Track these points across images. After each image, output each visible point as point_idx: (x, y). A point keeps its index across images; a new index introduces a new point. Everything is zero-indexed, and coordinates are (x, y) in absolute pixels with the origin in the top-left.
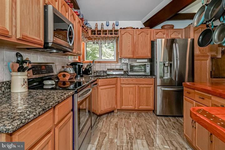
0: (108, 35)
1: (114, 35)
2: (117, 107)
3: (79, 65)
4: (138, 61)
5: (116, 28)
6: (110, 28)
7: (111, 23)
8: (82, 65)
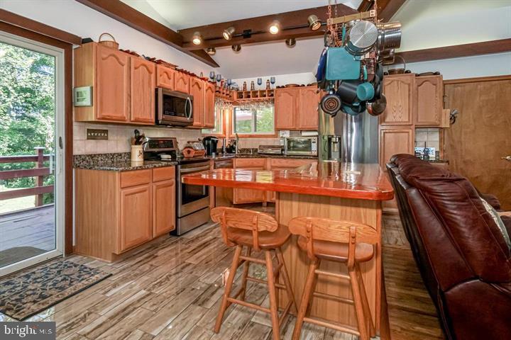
0: (259, 98)
1: (267, 98)
2: (266, 197)
3: (213, 141)
4: (304, 134)
5: (273, 87)
6: (263, 87)
7: (265, 79)
8: (217, 141)
